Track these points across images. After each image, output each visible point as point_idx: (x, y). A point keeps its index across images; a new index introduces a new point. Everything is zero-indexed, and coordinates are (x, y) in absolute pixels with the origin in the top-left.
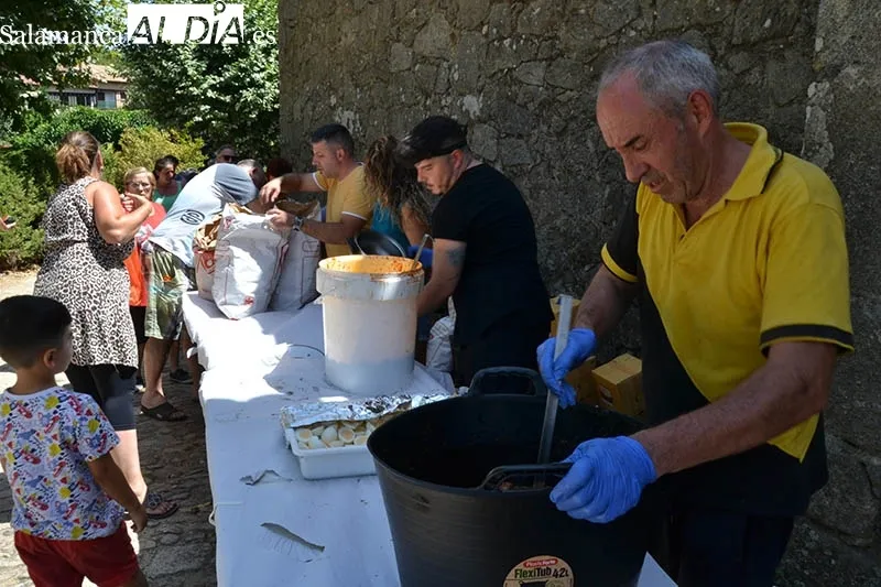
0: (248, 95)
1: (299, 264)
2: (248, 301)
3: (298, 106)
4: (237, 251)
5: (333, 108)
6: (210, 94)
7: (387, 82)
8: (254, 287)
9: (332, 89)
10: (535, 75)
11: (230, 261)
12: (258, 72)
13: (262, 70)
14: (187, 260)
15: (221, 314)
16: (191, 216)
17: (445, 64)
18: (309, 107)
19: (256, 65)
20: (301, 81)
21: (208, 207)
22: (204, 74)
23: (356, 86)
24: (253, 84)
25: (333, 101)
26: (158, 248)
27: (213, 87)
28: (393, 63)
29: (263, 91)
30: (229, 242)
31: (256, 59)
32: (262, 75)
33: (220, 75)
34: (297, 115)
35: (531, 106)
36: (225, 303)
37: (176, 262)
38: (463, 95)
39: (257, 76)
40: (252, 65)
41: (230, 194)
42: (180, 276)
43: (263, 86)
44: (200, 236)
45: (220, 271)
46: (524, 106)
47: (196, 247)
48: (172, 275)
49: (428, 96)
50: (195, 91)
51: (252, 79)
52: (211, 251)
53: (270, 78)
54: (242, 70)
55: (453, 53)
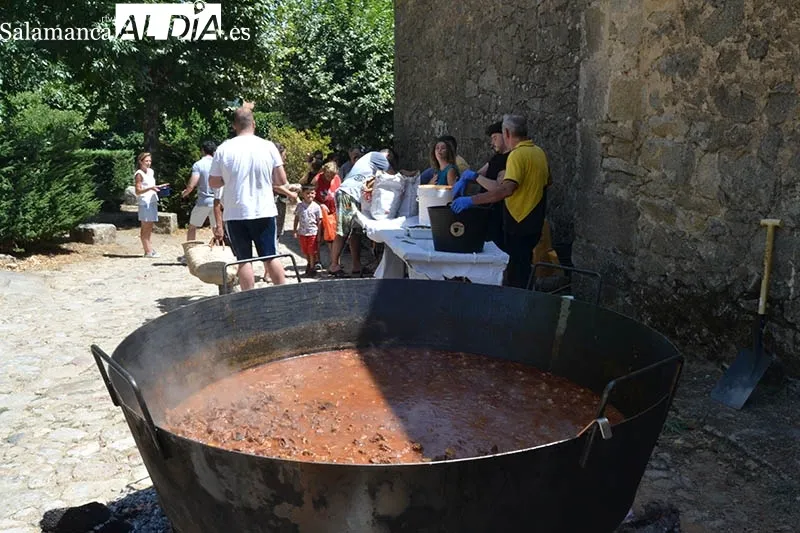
0: (364, 100)
1: (409, 198)
2: (386, 213)
3: (407, 116)
4: (382, 190)
5: (431, 118)
6: (335, 99)
7: (463, 104)
8: (390, 207)
9: (430, 106)
10: (536, 105)
11: (379, 195)
12: (373, 81)
13: (377, 79)
14: (357, 199)
15: (374, 219)
16: (359, 177)
17: (495, 96)
18: (415, 117)
19: (371, 75)
20: (409, 99)
21: (367, 173)
22: (331, 83)
23: (445, 105)
24: (370, 91)
25: (431, 113)
26: (344, 192)
27: (337, 94)
28: (467, 91)
29: (376, 97)
30: (379, 187)
31: (371, 70)
32: (376, 83)
33: (343, 85)
34: (406, 122)
35: (535, 122)
36: (377, 214)
37: (352, 199)
38: (503, 114)
39: (373, 85)
40: (368, 75)
41: (377, 166)
42: (353, 205)
43: (377, 92)
44: (365, 185)
45: (375, 200)
46: (532, 122)
47: (362, 190)
48: (350, 205)
49: (485, 114)
50: (324, 97)
51: (368, 88)
52: (371, 192)
53: (383, 86)
54: (360, 80)
55: (499, 89)
